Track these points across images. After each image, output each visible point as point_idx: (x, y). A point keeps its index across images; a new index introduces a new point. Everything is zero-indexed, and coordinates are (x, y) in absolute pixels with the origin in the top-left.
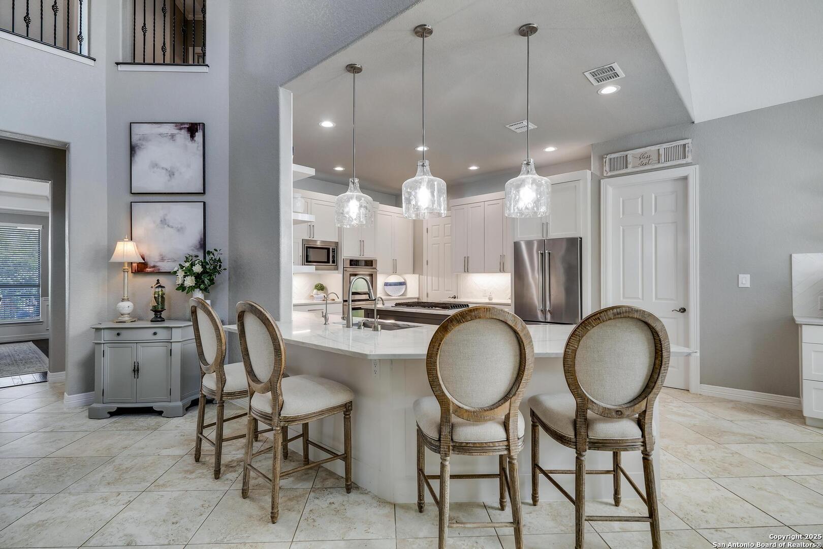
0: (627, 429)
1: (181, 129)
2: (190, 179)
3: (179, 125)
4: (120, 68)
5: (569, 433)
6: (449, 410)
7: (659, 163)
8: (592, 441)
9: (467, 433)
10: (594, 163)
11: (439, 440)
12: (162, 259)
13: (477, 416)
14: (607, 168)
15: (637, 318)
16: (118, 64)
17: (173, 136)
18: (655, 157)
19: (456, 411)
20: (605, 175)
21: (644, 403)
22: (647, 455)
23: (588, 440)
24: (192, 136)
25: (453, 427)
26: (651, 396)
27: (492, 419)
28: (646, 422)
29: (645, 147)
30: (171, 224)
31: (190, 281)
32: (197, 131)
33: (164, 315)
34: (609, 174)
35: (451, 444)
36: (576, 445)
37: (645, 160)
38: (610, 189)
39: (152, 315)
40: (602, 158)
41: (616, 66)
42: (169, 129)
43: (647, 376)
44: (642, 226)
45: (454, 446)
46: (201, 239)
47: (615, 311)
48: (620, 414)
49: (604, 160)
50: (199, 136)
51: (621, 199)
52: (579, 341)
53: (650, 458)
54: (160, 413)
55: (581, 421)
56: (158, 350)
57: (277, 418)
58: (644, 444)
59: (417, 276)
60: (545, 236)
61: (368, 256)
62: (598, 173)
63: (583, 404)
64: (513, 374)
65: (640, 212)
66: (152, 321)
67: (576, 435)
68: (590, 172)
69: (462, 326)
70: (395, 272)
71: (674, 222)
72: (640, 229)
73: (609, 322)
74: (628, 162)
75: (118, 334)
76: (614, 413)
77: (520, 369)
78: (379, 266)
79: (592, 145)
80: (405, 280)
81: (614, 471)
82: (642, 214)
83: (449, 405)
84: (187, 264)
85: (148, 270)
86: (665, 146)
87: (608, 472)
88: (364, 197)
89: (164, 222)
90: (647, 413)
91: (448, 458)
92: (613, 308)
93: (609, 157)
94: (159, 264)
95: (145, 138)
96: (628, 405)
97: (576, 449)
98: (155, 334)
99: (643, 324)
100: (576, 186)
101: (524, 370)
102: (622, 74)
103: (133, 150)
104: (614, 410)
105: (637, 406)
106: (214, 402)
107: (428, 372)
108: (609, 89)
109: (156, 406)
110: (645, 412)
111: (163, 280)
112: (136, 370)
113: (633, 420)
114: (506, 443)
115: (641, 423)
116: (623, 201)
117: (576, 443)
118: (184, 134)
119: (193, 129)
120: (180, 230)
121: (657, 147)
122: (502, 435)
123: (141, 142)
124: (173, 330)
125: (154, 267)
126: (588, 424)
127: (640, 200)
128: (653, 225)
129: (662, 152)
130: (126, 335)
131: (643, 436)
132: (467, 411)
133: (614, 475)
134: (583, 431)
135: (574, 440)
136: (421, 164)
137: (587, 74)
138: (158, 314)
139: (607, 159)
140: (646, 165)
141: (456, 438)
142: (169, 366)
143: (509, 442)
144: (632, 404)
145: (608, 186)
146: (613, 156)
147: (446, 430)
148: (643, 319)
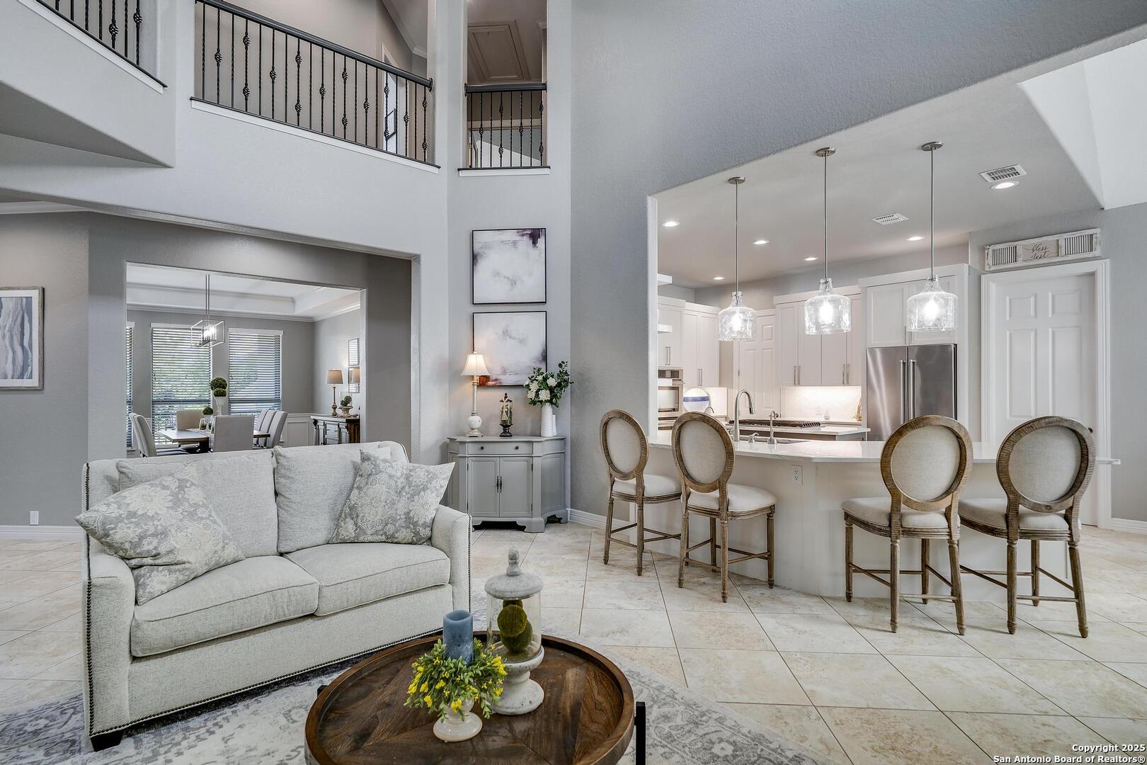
0: (1055, 522)
1: (523, 235)
2: (531, 288)
3: (521, 231)
4: (462, 173)
5: (1002, 525)
6: (900, 501)
7: (1058, 256)
8: (1023, 531)
9: (916, 520)
10: (972, 256)
11: (890, 526)
12: (504, 372)
13: (923, 507)
14: (990, 261)
15: (1066, 427)
16: (459, 170)
17: (515, 243)
18: (1053, 249)
19: (906, 502)
20: (987, 269)
21: (1071, 500)
22: (1073, 545)
23: (1019, 531)
24: (534, 243)
25: (902, 516)
26: (1077, 494)
27: (936, 510)
28: (1073, 516)
29: (1040, 237)
30: (513, 335)
31: (545, 395)
32: (539, 237)
33: (511, 430)
34: (993, 268)
35: (901, 529)
36: (1008, 535)
37: (1040, 252)
38: (993, 287)
39: (501, 430)
40: (983, 249)
41: (1018, 168)
42: (512, 236)
43: (1073, 477)
44: (1036, 330)
45: (903, 531)
46: (544, 351)
47: (1047, 420)
48: (1048, 509)
49: (986, 251)
50: (541, 241)
51: (1008, 298)
52: (1013, 446)
53: (1076, 548)
54: (522, 528)
55: (1012, 515)
56: (521, 465)
57: (725, 513)
58: (1071, 535)
59: (724, 390)
60: (907, 341)
61: (674, 365)
62: (978, 267)
63: (1014, 499)
64: (954, 472)
65: (1032, 313)
66: (501, 436)
67: (1008, 527)
68: (967, 265)
69: (915, 431)
70: (700, 385)
71: (1076, 327)
72: (1032, 334)
73: (1040, 430)
74: (1018, 254)
75: (482, 448)
76: (1044, 508)
77: (959, 469)
78: (686, 377)
79: (970, 233)
80: (708, 394)
81: (1032, 573)
82: (1036, 316)
83: (900, 496)
84: (540, 378)
85: (490, 383)
86: (1065, 236)
87: (1026, 574)
88: (750, 311)
89: (506, 333)
90: (1074, 509)
91: (898, 541)
92: (1045, 418)
93: (992, 248)
94: (501, 377)
95: (487, 246)
96: (1057, 501)
97: (1008, 538)
98: (517, 448)
99: (1071, 432)
100: (949, 283)
101: (964, 470)
102: (1022, 172)
103: (474, 258)
104: (1044, 505)
105: (1065, 502)
106: (562, 521)
107: (881, 469)
108: (1005, 185)
109: (520, 521)
110: (1071, 508)
111: (512, 394)
112: (499, 485)
113: (1060, 515)
114: (948, 530)
115: (1067, 518)
116: (1010, 300)
117: (1008, 533)
118: (526, 241)
119: (535, 235)
120: (522, 341)
121: (1056, 237)
122: (944, 523)
123: (483, 250)
124: (534, 444)
125: (496, 380)
126: (1019, 517)
127: (1032, 299)
128: (1050, 330)
129: (1062, 243)
130: (489, 449)
131: (1070, 529)
132: (915, 502)
133: (1033, 577)
134: (1014, 523)
135: (1006, 531)
136: (824, 281)
137: (983, 175)
138: (506, 428)
139: (990, 250)
140: (1040, 258)
141: (904, 525)
142: (530, 481)
143: (950, 530)
144: (1060, 500)
145: (991, 283)
146: (997, 247)
147: (895, 519)
148: (1072, 427)
